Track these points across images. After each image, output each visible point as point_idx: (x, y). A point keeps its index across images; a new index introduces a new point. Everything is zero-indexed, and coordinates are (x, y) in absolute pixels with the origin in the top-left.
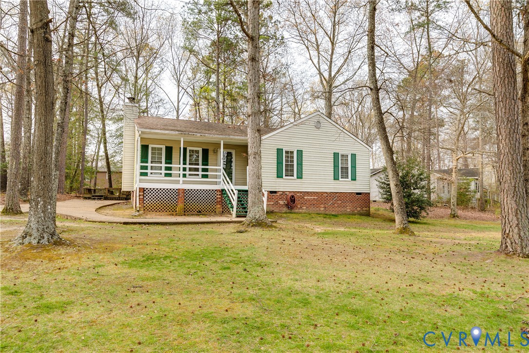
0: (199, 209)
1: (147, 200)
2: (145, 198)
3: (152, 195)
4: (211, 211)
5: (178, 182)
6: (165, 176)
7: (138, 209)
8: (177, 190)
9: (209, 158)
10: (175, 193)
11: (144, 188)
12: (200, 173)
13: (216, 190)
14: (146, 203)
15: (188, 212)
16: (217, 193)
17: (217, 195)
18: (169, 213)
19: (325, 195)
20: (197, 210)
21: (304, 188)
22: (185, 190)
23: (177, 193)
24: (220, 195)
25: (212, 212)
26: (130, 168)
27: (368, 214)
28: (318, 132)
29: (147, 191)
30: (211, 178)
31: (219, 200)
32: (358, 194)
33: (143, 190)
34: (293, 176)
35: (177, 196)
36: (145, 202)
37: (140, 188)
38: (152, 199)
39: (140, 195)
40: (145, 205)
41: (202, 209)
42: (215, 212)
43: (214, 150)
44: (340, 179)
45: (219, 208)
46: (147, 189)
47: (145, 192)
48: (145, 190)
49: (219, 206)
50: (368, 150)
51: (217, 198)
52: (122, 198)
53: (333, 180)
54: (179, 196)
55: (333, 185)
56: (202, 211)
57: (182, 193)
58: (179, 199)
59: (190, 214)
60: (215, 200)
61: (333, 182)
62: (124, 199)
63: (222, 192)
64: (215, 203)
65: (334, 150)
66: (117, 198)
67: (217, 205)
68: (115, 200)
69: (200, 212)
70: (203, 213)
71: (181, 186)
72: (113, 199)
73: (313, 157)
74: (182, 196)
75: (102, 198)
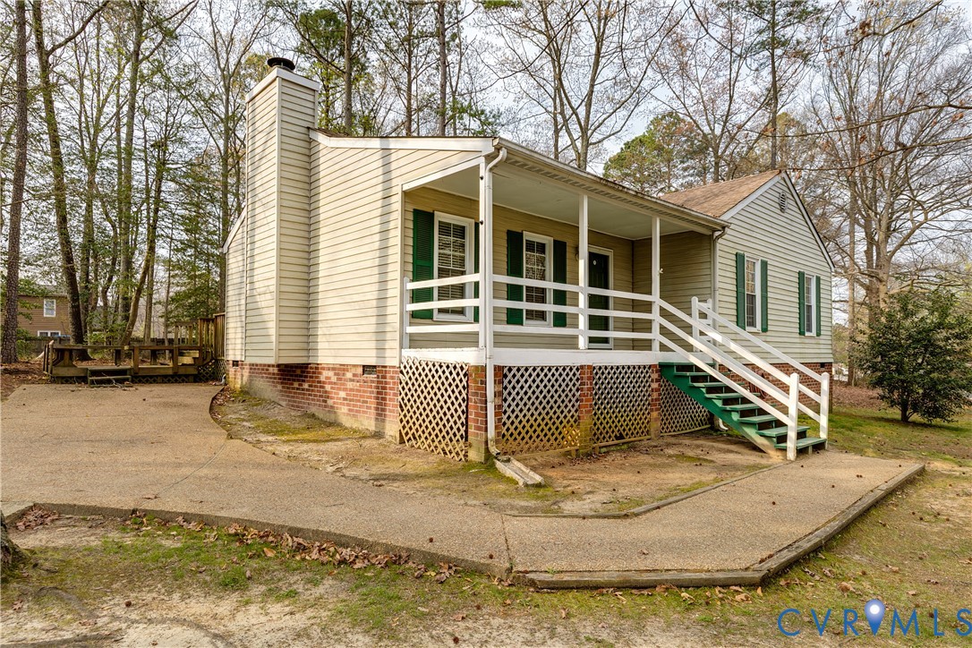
0: (619, 426)
1: (509, 412)
2: (505, 406)
3: (522, 393)
4: (640, 432)
8: (577, 369)
9: (567, 269)
10: (574, 379)
11: (503, 368)
13: (650, 367)
14: (508, 423)
15: (598, 439)
16: (652, 376)
17: (652, 381)
18: (558, 449)
20: (616, 432)
22: (594, 368)
23: (578, 380)
24: (657, 381)
25: (643, 433)
28: (781, 220)
29: (510, 376)
31: (655, 395)
32: (822, 365)
33: (501, 374)
35: (577, 390)
36: (505, 418)
37: (495, 368)
39: (495, 394)
40: (504, 430)
41: (625, 425)
42: (648, 432)
43: (576, 249)
44: (807, 334)
45: (656, 419)
46: (510, 369)
47: (506, 382)
48: (507, 376)
49: (655, 414)
50: (829, 270)
51: (652, 390)
52: (187, 376)
53: (798, 335)
54: (582, 389)
55: (798, 346)
56: (624, 434)
57: (589, 378)
58: (582, 401)
59: (603, 447)
60: (649, 395)
61: (798, 340)
62: (191, 379)
63: (660, 371)
64: (649, 404)
65: (798, 266)
66: (172, 376)
67: (652, 410)
68: (163, 382)
69: (621, 437)
70: (627, 440)
71: (584, 356)
72: (155, 382)
73: (777, 280)
74: (589, 389)
75: (127, 380)
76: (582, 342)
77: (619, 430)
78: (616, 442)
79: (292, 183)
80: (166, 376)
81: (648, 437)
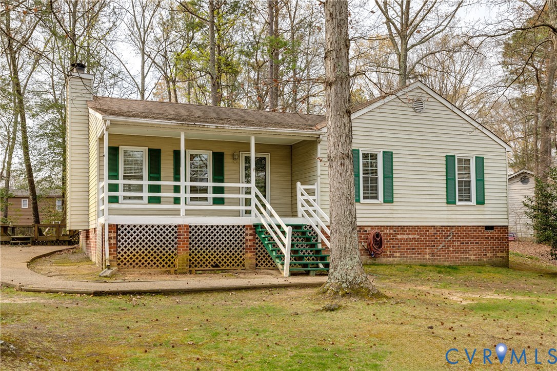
0: (215, 260)
1: (122, 247)
2: (119, 244)
3: (131, 238)
4: (236, 265)
5: (176, 213)
6: (149, 202)
7: (108, 264)
8: (176, 227)
9: (225, 168)
10: (173, 232)
11: (117, 225)
12: (211, 195)
13: (244, 226)
14: (122, 253)
15: (196, 266)
16: (246, 232)
17: (247, 235)
18: (163, 269)
19: (432, 231)
20: (212, 263)
21: (395, 220)
22: (190, 227)
23: (176, 232)
24: (251, 235)
25: (238, 265)
26: (81, 189)
27: (505, 264)
28: (416, 119)
29: (122, 229)
30: (230, 204)
31: (249, 243)
32: (488, 228)
33: (115, 228)
34: (376, 198)
35: (176, 238)
36: (119, 250)
37: (110, 225)
38: (132, 244)
39: (110, 238)
40: (119, 256)
41: (220, 260)
42: (243, 265)
43: (233, 155)
44: (458, 203)
45: (250, 258)
46: (122, 226)
47: (119, 232)
48: (120, 229)
49: (250, 255)
50: (504, 150)
51: (247, 240)
52: (64, 241)
53: (446, 205)
54: (180, 238)
55: (446, 212)
56: (220, 265)
57: (185, 232)
58: (180, 244)
59: (199, 270)
60: (243, 243)
61: (446, 209)
62: (67, 243)
63: (255, 229)
64: (243, 249)
65: (446, 151)
66: (56, 242)
67: (247, 252)
68: (51, 245)
69: (217, 266)
70: (223, 268)
71: (182, 220)
72: (47, 245)
73: (410, 164)
74: (185, 238)
75: (29, 243)
76: (182, 213)
77: (215, 263)
78: (212, 268)
79: (78, 132)
80: (53, 241)
81: (243, 268)
